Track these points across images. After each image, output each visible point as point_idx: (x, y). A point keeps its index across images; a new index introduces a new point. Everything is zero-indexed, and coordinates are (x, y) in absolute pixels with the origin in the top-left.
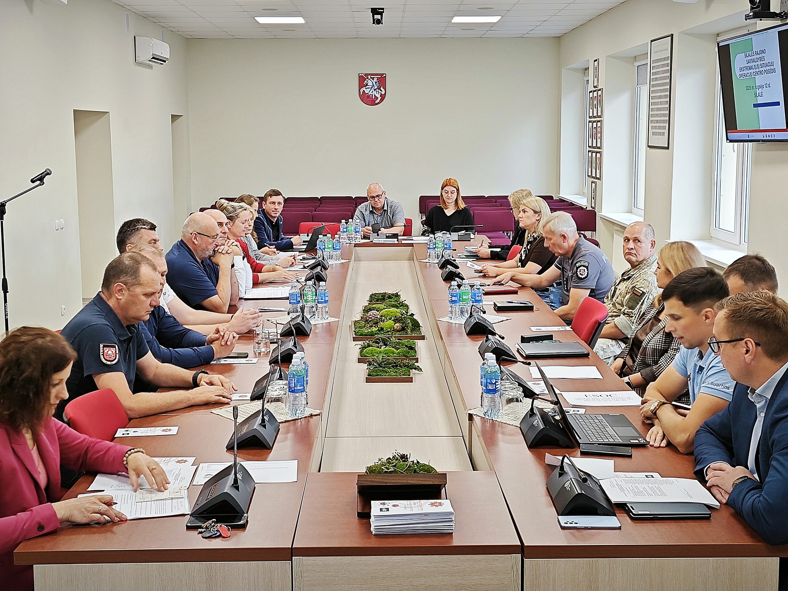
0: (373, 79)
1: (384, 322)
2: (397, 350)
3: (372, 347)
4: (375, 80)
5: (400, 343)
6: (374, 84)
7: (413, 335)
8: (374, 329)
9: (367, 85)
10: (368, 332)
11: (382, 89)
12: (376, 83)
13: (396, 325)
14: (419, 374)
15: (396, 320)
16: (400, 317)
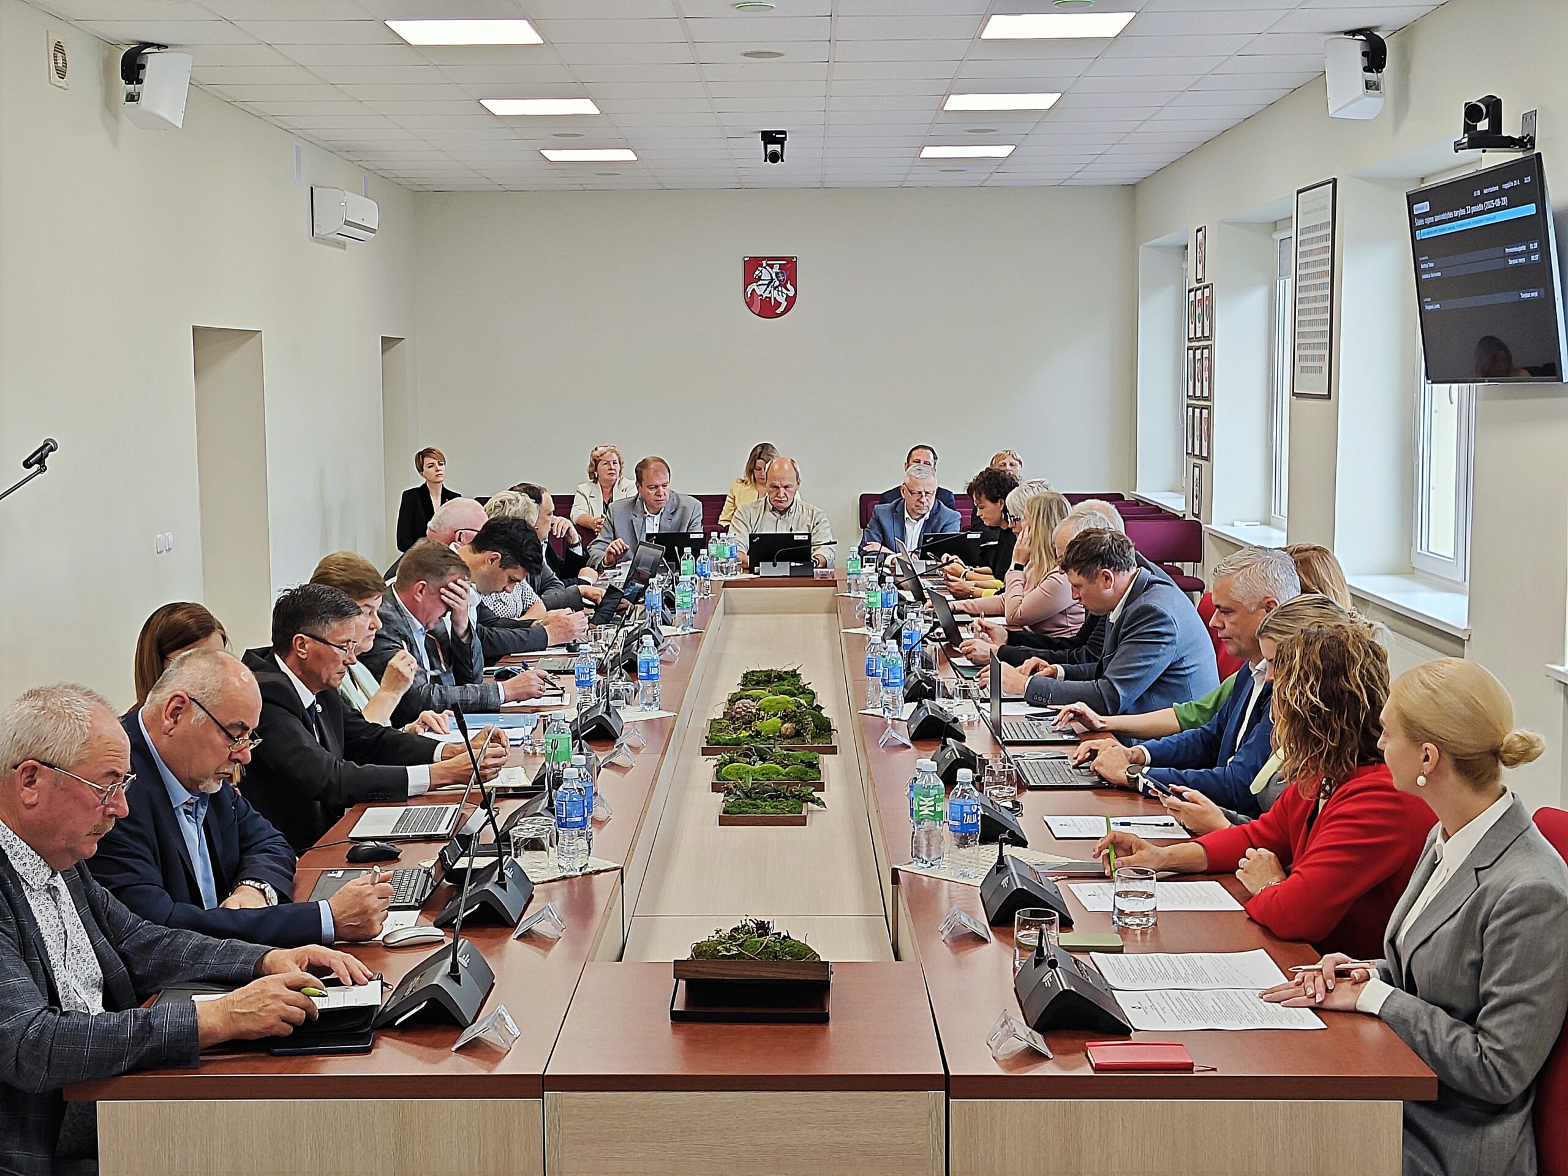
0: (772, 266)
1: (763, 720)
2: (785, 769)
3: (738, 762)
4: (776, 269)
5: (789, 756)
6: (774, 277)
7: (816, 745)
8: (744, 734)
9: (760, 278)
10: (730, 739)
11: (789, 286)
12: (777, 274)
13: (785, 725)
14: (821, 811)
15: (785, 718)
16: (793, 711)
